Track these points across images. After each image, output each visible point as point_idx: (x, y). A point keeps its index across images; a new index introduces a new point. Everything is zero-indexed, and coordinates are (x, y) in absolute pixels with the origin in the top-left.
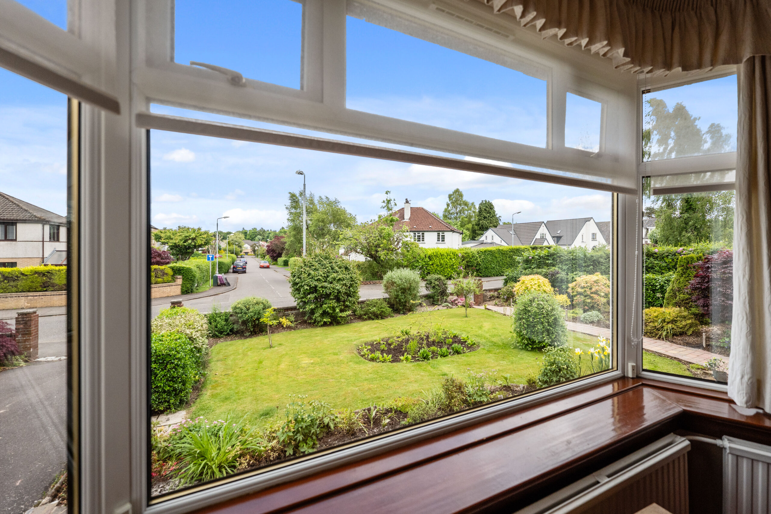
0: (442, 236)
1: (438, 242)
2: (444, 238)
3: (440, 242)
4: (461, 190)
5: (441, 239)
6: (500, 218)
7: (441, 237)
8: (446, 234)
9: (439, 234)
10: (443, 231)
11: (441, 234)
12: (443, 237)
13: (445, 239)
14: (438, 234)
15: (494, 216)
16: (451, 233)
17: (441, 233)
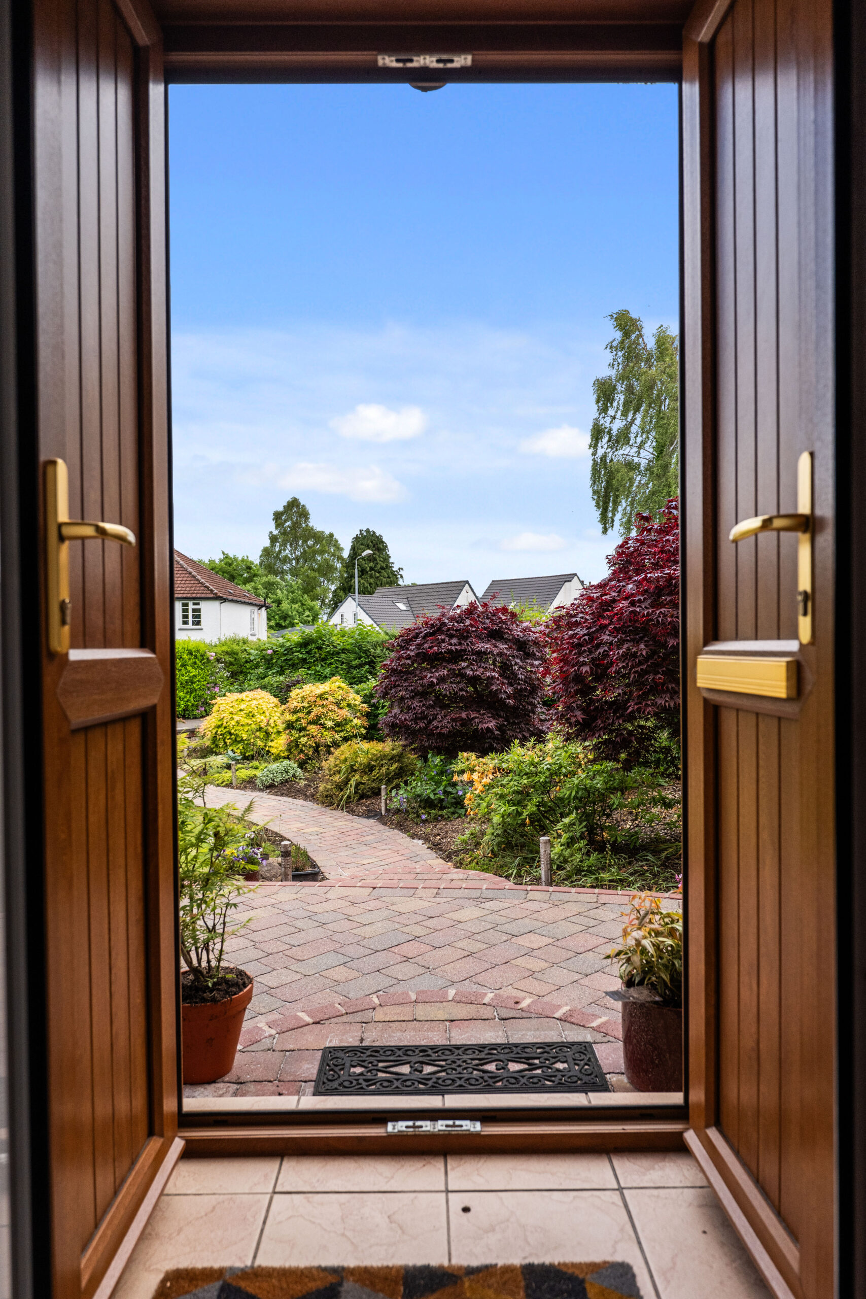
0: (194, 610)
1: (185, 626)
2: (199, 617)
3: (190, 626)
4: (302, 502)
5: (190, 619)
6: (401, 572)
7: (190, 614)
8: (205, 606)
9: (187, 605)
10: (197, 600)
11: (191, 606)
12: (197, 611)
13: (203, 619)
14: (184, 605)
15: (388, 567)
16: (216, 603)
17: (190, 603)
